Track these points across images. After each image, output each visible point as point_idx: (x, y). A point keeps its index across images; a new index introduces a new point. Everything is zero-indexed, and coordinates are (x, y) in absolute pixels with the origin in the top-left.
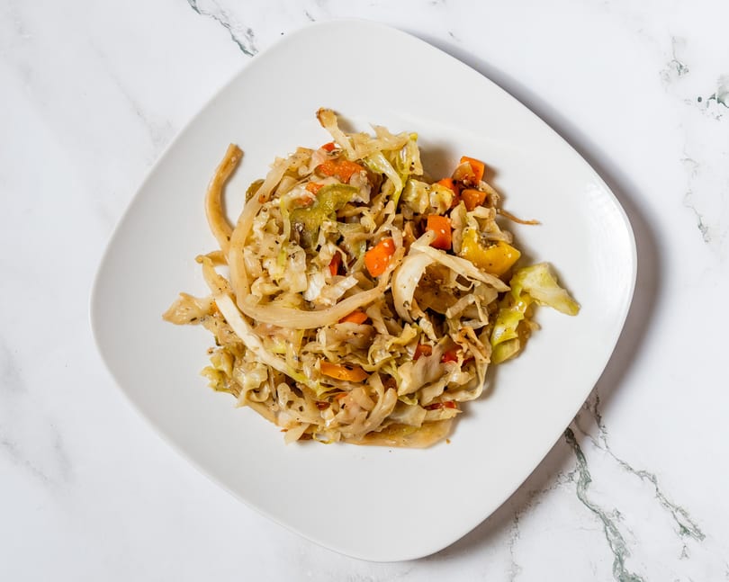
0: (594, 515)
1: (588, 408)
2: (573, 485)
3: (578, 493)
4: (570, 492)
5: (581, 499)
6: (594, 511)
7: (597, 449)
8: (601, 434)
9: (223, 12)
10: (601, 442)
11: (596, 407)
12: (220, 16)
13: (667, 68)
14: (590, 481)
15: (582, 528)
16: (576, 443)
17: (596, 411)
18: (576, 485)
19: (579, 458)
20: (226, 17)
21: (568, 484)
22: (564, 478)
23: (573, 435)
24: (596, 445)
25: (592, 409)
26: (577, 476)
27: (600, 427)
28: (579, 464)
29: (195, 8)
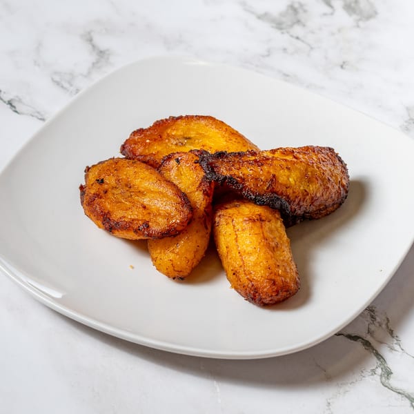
0: (400, 395)
1: (380, 326)
2: (377, 378)
3: (381, 382)
4: (374, 381)
5: (386, 386)
6: (399, 393)
7: (393, 351)
8: (396, 342)
9: (38, 113)
10: (397, 347)
11: (387, 325)
12: (36, 114)
13: (405, 124)
14: (392, 373)
15: (389, 406)
16: (373, 349)
17: (388, 327)
18: (379, 377)
19: (379, 359)
20: (42, 115)
21: (372, 377)
22: (367, 373)
23: (370, 344)
24: (392, 349)
25: (384, 326)
26: (379, 371)
27: (393, 337)
28: (379, 363)
29: (16, 112)
